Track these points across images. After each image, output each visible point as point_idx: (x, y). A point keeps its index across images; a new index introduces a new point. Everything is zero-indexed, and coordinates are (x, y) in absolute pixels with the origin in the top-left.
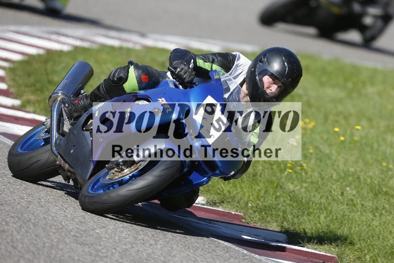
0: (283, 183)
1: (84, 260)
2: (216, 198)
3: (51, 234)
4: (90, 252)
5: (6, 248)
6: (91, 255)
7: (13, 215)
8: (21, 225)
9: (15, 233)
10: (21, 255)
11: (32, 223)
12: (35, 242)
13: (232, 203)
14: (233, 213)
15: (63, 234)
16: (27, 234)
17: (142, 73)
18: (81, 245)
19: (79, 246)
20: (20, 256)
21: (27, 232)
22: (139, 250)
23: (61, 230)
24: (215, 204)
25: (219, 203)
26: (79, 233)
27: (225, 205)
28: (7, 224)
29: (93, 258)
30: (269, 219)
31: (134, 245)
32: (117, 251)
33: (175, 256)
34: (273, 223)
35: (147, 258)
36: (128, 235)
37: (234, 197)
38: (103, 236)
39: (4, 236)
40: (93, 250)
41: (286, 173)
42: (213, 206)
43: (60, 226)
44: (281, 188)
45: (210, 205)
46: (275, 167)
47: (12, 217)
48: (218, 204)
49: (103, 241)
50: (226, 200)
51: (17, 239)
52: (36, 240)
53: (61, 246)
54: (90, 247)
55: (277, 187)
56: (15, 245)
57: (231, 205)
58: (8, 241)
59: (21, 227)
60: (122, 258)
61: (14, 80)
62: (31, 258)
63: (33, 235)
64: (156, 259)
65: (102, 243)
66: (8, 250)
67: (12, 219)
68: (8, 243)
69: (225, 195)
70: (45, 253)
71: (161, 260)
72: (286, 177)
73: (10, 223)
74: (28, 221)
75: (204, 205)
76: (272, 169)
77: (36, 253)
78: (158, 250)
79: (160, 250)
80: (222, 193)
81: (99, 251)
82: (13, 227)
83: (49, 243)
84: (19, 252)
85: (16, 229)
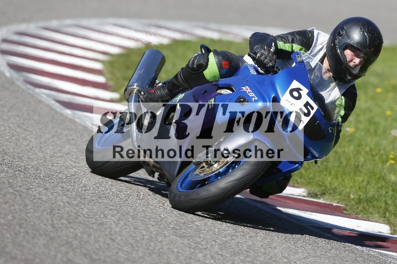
0: (385, 174)
1: (183, 252)
2: (317, 190)
3: (151, 227)
4: (189, 244)
5: (105, 240)
6: (190, 248)
7: (111, 207)
8: (120, 218)
9: (113, 226)
10: (120, 247)
11: (131, 216)
12: (135, 235)
13: (333, 195)
14: (335, 205)
15: (162, 227)
16: (126, 227)
17: (222, 59)
18: (180, 237)
19: (178, 238)
20: (119, 249)
21: (125, 225)
22: (239, 242)
23: (160, 223)
24: (315, 196)
25: (321, 195)
26: (178, 226)
27: (326, 197)
28: (106, 216)
29: (192, 251)
30: (371, 210)
31: (234, 237)
32: (217, 243)
33: (275, 248)
34: (375, 214)
35: (248, 250)
36: (228, 227)
37: (336, 188)
38: (203, 228)
39: (103, 229)
40: (192, 242)
41: (388, 164)
42: (314, 198)
43: (159, 219)
44: (383, 179)
45: (312, 197)
46: (377, 158)
47: (111, 210)
48: (319, 196)
49: (203, 233)
50: (327, 192)
51: (115, 231)
52: (135, 233)
53: (160, 239)
54: (189, 240)
55: (379, 178)
56: (113, 237)
57: (332, 196)
58: (107, 233)
59: (119, 219)
60: (221, 250)
61: (112, 74)
62: (129, 250)
63: (132, 228)
64: (256, 251)
65: (201, 235)
66: (107, 242)
67: (110, 212)
68: (106, 235)
69: (326, 187)
70: (144, 245)
71: (261, 252)
72: (388, 169)
73: (109, 215)
74: (127, 213)
75: (305, 197)
76: (374, 160)
77: (135, 245)
78: (258, 242)
79: (261, 241)
80: (323, 185)
81: (199, 243)
82: (112, 220)
83: (147, 235)
84: (118, 244)
85: (114, 222)
